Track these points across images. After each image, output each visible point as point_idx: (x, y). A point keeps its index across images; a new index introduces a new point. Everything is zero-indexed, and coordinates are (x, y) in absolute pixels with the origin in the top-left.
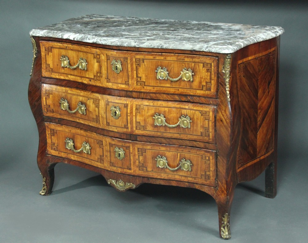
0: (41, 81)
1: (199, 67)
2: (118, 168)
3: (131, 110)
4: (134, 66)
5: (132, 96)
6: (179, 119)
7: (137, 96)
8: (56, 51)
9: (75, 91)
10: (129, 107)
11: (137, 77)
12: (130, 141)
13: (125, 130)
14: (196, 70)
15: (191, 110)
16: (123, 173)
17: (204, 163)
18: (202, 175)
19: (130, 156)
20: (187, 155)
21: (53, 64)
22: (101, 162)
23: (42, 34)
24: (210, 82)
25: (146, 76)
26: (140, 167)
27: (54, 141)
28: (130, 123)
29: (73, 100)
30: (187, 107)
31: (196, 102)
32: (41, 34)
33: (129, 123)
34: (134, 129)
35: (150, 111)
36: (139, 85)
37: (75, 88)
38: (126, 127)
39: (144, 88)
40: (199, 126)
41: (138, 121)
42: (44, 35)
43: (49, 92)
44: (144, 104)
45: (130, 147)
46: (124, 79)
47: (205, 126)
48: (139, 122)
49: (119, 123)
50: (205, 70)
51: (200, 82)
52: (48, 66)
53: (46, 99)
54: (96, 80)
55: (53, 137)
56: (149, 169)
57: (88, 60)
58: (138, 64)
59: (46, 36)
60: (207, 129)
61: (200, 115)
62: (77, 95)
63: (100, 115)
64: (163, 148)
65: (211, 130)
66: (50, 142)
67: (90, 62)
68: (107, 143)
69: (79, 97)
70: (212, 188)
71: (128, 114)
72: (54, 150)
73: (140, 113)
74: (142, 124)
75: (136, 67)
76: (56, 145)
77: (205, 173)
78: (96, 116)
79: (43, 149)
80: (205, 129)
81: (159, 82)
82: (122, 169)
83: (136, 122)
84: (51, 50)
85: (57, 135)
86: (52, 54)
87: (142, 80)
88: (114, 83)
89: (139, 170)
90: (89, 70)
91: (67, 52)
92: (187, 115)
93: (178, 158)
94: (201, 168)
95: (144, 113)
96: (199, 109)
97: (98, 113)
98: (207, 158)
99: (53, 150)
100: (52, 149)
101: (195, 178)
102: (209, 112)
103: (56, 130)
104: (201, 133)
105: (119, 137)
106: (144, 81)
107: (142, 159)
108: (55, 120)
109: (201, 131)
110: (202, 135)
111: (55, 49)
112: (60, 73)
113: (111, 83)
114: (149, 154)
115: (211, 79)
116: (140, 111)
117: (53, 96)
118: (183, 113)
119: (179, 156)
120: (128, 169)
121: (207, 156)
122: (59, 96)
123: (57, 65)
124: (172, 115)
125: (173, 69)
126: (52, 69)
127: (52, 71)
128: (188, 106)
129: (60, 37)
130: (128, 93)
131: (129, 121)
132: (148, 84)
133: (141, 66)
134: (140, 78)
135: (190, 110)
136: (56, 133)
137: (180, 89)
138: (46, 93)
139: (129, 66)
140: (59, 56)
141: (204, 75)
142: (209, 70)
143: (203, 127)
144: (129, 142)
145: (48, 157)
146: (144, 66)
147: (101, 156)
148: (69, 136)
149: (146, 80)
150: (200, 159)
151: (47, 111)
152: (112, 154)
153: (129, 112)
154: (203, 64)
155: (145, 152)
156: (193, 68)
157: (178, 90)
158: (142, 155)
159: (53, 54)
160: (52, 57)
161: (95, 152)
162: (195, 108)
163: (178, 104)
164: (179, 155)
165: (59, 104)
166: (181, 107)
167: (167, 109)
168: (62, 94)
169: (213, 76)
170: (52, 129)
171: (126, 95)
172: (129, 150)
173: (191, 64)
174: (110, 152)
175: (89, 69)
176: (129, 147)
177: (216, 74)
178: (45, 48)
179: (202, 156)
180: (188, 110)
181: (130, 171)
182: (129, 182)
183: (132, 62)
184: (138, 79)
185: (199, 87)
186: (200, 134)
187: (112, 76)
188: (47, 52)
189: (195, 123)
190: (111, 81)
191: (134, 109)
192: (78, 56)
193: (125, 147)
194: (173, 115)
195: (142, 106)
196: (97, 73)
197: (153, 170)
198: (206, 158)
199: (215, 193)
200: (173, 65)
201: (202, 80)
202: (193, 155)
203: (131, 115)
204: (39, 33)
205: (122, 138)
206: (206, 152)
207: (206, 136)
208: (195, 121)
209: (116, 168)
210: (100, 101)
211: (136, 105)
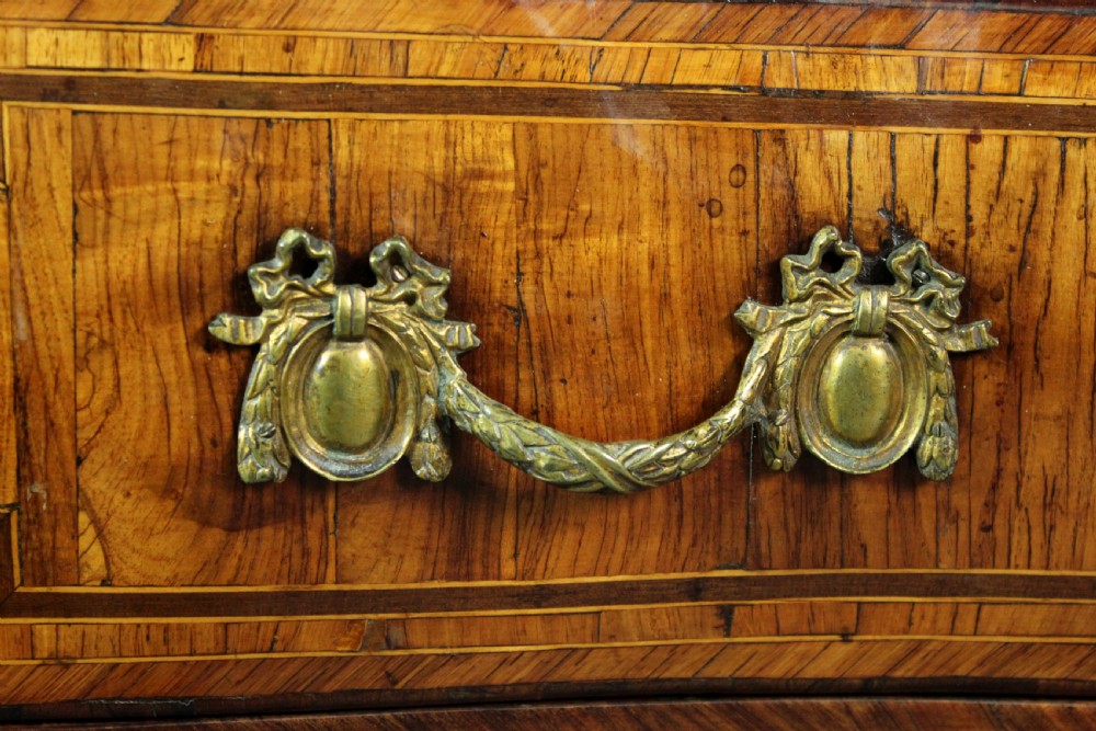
6: (751, 311)
15: (975, 115)
124: (595, 249)
128: (905, 59)
135: (952, 135)
162: (1053, 89)
163: (698, 36)
166: (778, 81)
167: (488, 141)
194: (627, 242)
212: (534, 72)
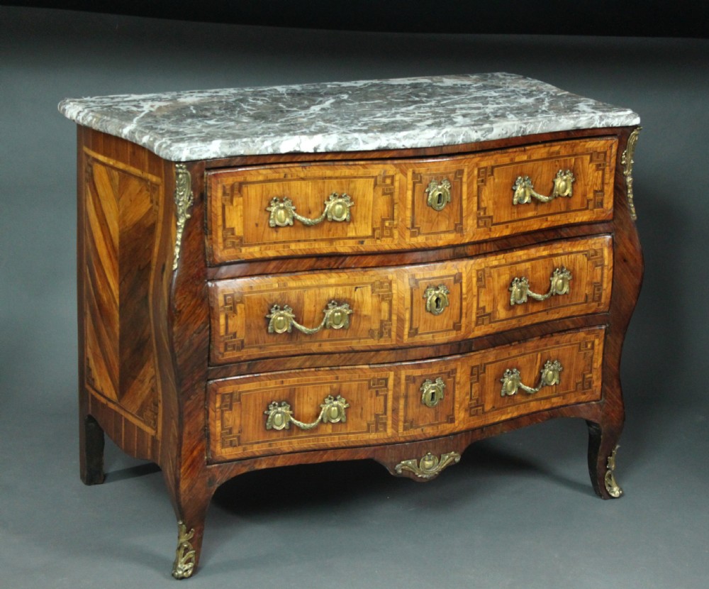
0: (206, 275)
1: (582, 163)
2: (425, 428)
3: (468, 286)
4: (475, 186)
5: (466, 254)
6: (551, 279)
7: (476, 251)
8: (253, 192)
9: (309, 280)
10: (464, 280)
11: (479, 208)
12: (458, 356)
13: (452, 336)
14: (578, 171)
15: (568, 253)
16: (437, 434)
17: (582, 356)
18: (577, 384)
19: (454, 391)
20: (553, 352)
21: (245, 226)
22: (377, 430)
23: (216, 153)
24: (602, 191)
25: (495, 203)
26: (471, 408)
27: (229, 424)
28: (466, 314)
29: (307, 301)
30: (560, 251)
31: (573, 235)
32: (214, 153)
33: (464, 315)
34: (473, 325)
35: (503, 277)
36: (482, 227)
37: (307, 273)
38: (457, 327)
39: (490, 230)
40: (584, 282)
41: (481, 305)
42: (222, 153)
43: (233, 298)
44: (491, 265)
45: (456, 369)
46: (452, 220)
47: (595, 281)
48: (484, 308)
49: (443, 321)
50: (594, 167)
51: (584, 195)
52: (229, 234)
53: (227, 318)
54: (378, 239)
55: (227, 415)
56: (488, 407)
57: (355, 195)
58: (482, 181)
59: (229, 154)
60: (598, 286)
61: (586, 259)
62: (319, 287)
63: (394, 318)
64: (514, 352)
65: (605, 285)
66: (219, 429)
67: (360, 199)
68: (400, 379)
69: (324, 290)
70: (593, 405)
71: (464, 296)
72: (231, 444)
73: (484, 287)
74: (488, 310)
75: (478, 187)
76: (235, 431)
77: (584, 378)
78: (382, 322)
79: (195, 453)
80: (595, 287)
81: (516, 211)
82: (435, 428)
83: (478, 308)
84: (240, 190)
85: (241, 404)
86: (241, 199)
87: (487, 214)
88: (429, 234)
89: (471, 415)
90: (359, 220)
91: (286, 188)
92: (563, 267)
93: (538, 364)
94: (576, 369)
95: (492, 284)
96: (582, 249)
97: (387, 315)
98: (589, 346)
99: (227, 447)
100: (223, 446)
101: (564, 396)
102: (602, 250)
103: (240, 393)
104: (587, 296)
105: (434, 356)
106: (491, 214)
107: (477, 389)
108: (239, 367)
109: (587, 292)
110: (586, 302)
111: (252, 186)
112: (264, 244)
113: (424, 234)
114: (491, 372)
115: (603, 183)
116: (485, 282)
117: (247, 307)
118: (555, 265)
119: (539, 360)
120: (447, 422)
121: (589, 342)
122: (263, 301)
123: (257, 225)
124: (538, 274)
125: (539, 177)
126: (241, 239)
127: (242, 242)
129: (270, 151)
130: (459, 250)
131: (464, 311)
132: (498, 221)
133: (488, 184)
134: (485, 209)
135: (566, 256)
136: (239, 400)
137: (549, 218)
138: (226, 304)
139: (465, 188)
140: (261, 202)
141: (591, 178)
142: (600, 165)
143: (590, 283)
144: (456, 360)
145: (210, 470)
146: (492, 182)
147: (377, 416)
148: (277, 397)
149: (494, 212)
150: (575, 351)
151: (226, 350)
152: (411, 400)
153: (464, 290)
154: (591, 154)
155: (484, 372)
156: (572, 168)
157: (547, 220)
158: (478, 381)
159: (244, 200)
160: (241, 207)
161: (359, 410)
162: (575, 250)
163: (544, 250)
164: (539, 356)
165: (262, 323)
166: (551, 253)
167: (528, 265)
168: (270, 295)
169: (607, 176)
170: (227, 394)
171: (454, 254)
172: (454, 378)
173: (570, 160)
174: (406, 397)
175: (358, 215)
176: (454, 371)
177: (613, 172)
178: (224, 187)
179: (580, 344)
180: (563, 257)
181: (452, 425)
182: (447, 452)
183: (471, 178)
184: (480, 214)
185: (582, 204)
186: (582, 300)
187: (425, 220)
188: (228, 198)
189: (577, 279)
190: (423, 230)
191: (475, 280)
192: (321, 191)
193: (445, 373)
194: (541, 273)
195: (487, 270)
196: (383, 220)
197: (494, 407)
198: (586, 346)
199: (599, 411)
200: (540, 169)
201: (588, 190)
202: (564, 346)
203: (470, 295)
204: (209, 150)
205: (441, 355)
206: (588, 333)
207: (594, 300)
208: (577, 275)
209: (419, 430)
210: (394, 285)
211: (478, 271)
212: (531, 257)
